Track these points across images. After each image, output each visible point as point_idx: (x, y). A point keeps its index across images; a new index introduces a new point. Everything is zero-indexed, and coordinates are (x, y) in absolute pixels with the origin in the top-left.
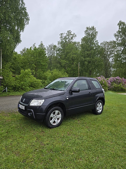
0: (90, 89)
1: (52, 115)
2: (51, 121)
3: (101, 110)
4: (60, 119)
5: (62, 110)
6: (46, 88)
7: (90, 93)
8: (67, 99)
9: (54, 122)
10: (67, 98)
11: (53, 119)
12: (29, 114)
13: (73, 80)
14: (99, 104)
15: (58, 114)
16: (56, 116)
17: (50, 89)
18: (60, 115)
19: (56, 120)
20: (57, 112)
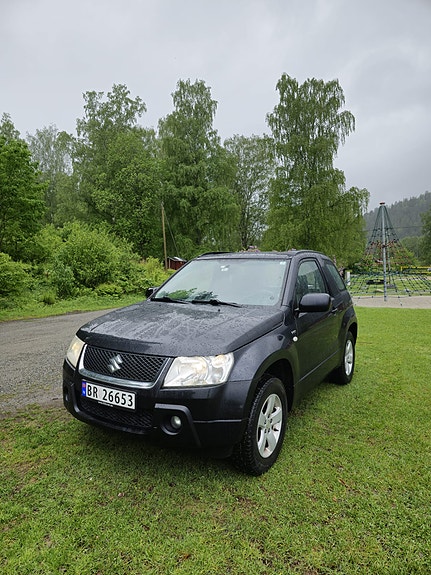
1: (262, 418)
2: (259, 445)
3: (351, 365)
4: (279, 427)
8: (295, 339)
10: (294, 335)
12: (178, 422)
13: (285, 263)
16: (270, 419)
17: (195, 302)
18: (279, 409)
19: (270, 436)
20: (272, 399)
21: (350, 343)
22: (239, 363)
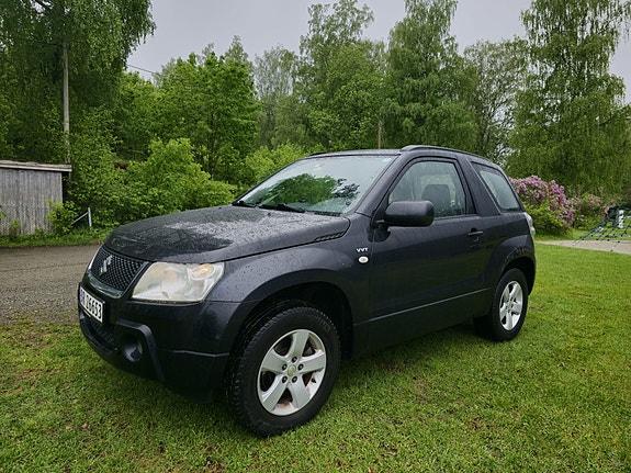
0: (474, 211)
2: (264, 396)
4: (319, 377)
5: (328, 325)
6: (242, 205)
7: (473, 230)
8: (363, 260)
9: (287, 397)
10: (362, 254)
11: (278, 380)
12: (129, 353)
14: (511, 288)
15: (309, 348)
16: (297, 363)
17: (265, 207)
18: (320, 353)
19: (297, 387)
22: (231, 277)
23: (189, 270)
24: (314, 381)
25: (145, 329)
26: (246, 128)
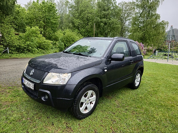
0: (131, 55)
1: (83, 99)
2: (81, 109)
4: (94, 103)
6: (66, 52)
7: (131, 61)
8: (106, 70)
9: (86, 108)
10: (105, 69)
11: (84, 104)
12: (43, 99)
13: (110, 41)
15: (92, 95)
16: (89, 99)
17: (74, 54)
18: (94, 96)
19: (88, 106)
20: (90, 92)
21: (139, 75)
22: (73, 77)
23: (61, 75)
24: (92, 104)
25: (48, 92)
26: (55, 24)
